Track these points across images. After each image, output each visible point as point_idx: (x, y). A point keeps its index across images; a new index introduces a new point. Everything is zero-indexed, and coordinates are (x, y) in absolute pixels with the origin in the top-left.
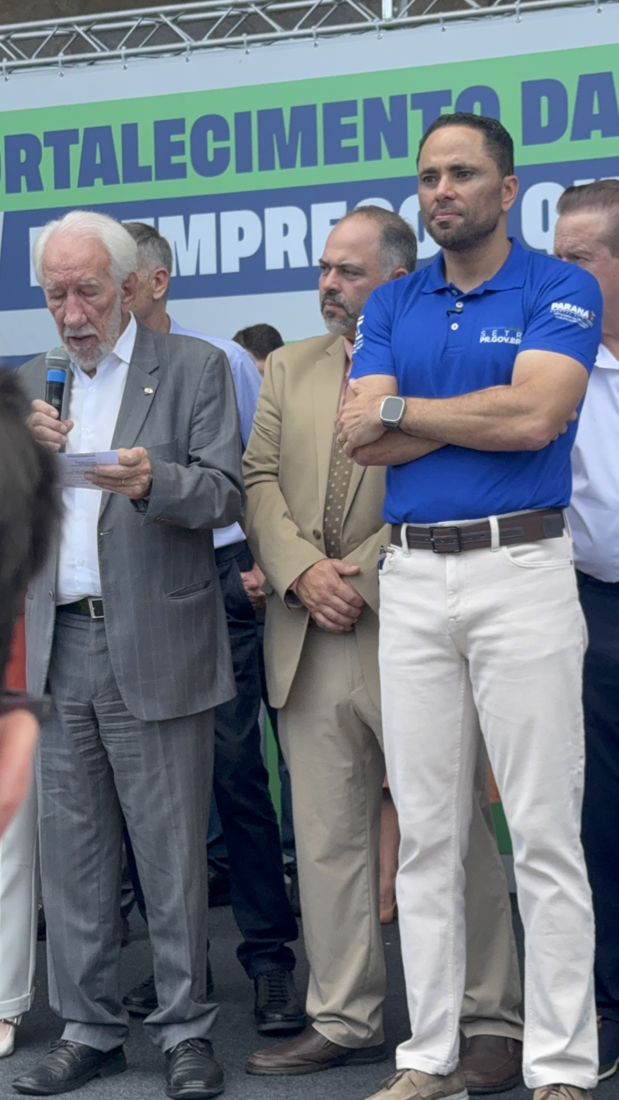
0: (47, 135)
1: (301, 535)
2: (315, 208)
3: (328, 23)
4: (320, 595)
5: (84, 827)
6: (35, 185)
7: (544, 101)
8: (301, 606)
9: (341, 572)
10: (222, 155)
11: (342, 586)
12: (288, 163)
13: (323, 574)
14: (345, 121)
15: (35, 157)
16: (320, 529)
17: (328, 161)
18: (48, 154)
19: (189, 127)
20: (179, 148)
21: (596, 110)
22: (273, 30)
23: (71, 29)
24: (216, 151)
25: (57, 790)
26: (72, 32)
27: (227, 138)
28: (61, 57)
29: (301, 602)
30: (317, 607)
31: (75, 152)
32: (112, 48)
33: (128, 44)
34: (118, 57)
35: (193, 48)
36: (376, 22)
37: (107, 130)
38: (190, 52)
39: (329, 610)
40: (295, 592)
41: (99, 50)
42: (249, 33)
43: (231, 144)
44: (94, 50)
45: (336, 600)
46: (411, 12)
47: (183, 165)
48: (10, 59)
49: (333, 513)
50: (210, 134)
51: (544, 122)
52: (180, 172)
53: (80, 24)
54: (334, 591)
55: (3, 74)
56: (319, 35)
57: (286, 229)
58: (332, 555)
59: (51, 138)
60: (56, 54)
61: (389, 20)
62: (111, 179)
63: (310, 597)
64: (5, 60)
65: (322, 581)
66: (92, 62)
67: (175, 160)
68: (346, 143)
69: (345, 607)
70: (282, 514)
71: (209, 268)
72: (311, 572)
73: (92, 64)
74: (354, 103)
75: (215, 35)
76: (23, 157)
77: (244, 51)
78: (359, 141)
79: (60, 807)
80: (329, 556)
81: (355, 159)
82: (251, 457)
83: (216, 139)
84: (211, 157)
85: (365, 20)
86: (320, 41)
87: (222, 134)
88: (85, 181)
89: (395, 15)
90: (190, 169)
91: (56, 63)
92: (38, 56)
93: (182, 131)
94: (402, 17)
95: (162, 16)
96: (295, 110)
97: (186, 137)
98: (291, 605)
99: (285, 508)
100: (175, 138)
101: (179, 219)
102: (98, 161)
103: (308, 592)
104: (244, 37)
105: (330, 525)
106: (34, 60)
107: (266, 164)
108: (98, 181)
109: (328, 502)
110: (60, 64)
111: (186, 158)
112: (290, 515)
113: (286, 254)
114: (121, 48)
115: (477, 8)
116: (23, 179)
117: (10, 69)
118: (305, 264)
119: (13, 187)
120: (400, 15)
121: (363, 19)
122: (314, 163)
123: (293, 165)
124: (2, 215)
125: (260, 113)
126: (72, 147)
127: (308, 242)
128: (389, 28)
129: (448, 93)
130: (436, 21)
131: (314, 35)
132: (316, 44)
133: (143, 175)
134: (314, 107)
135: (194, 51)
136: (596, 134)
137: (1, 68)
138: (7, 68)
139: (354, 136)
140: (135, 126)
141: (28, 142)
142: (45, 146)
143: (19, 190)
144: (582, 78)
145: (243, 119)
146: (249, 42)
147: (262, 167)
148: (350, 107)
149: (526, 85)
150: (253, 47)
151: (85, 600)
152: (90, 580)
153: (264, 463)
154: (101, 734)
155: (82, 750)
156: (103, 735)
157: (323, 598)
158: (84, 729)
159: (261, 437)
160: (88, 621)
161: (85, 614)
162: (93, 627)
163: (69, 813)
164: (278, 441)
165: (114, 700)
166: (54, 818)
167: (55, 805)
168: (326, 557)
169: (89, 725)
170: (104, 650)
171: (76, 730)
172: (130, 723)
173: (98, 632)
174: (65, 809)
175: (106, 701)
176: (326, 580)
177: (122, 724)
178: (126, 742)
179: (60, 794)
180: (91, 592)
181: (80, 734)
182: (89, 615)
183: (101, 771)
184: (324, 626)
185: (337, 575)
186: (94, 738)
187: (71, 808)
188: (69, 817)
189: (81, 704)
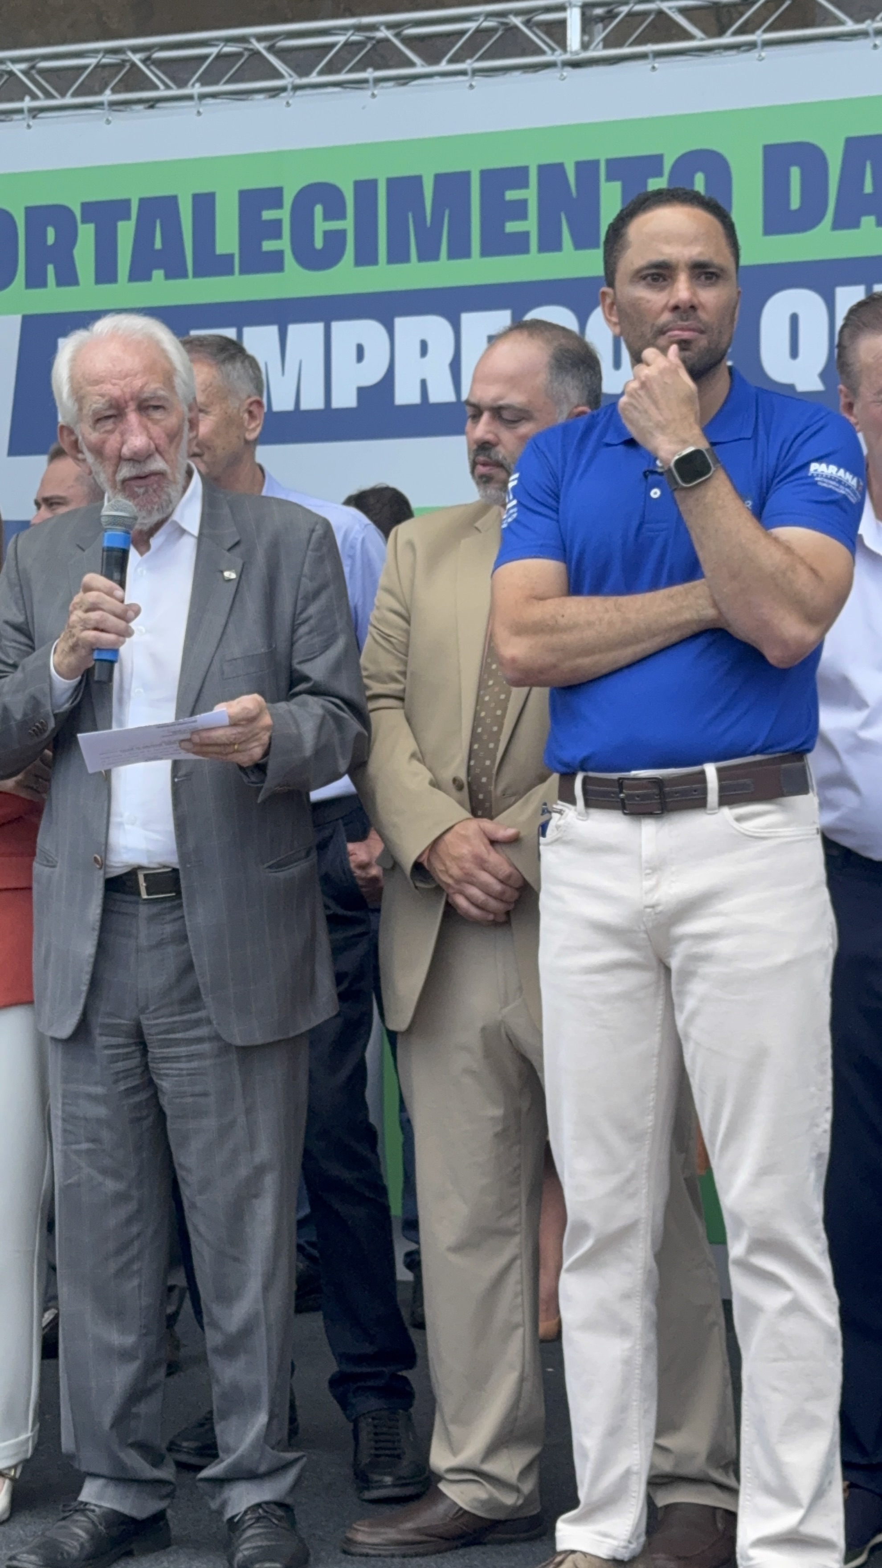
0: (85, 206)
1: (435, 784)
2: (467, 319)
3: (489, 55)
4: (461, 869)
6: (67, 277)
7: (795, 173)
8: (434, 886)
9: (492, 838)
10: (335, 240)
11: (494, 858)
12: (428, 253)
13: (465, 838)
14: (511, 195)
15: (68, 238)
16: (463, 776)
17: (487, 251)
18: (86, 234)
19: (288, 199)
20: (274, 230)
21: (868, 188)
22: (412, 64)
23: (122, 57)
24: (327, 234)
25: (84, 1146)
26: (124, 61)
27: (342, 216)
28: (108, 96)
29: (433, 880)
30: (457, 887)
31: (126, 231)
32: (182, 84)
33: (204, 80)
34: (190, 97)
35: (296, 88)
36: (558, 56)
37: (172, 201)
38: (291, 93)
39: (474, 892)
40: (426, 864)
41: (161, 86)
42: (377, 68)
43: (348, 224)
44: (155, 88)
45: (485, 877)
46: (608, 43)
47: (280, 254)
48: (34, 97)
49: (481, 754)
50: (319, 210)
51: (795, 202)
52: (274, 263)
53: (135, 50)
54: (482, 863)
55: (24, 119)
56: (476, 72)
57: (424, 348)
58: (480, 813)
59: (92, 211)
60: (101, 92)
61: (577, 53)
62: (176, 272)
63: (447, 872)
64: (27, 98)
65: (465, 850)
66: (152, 104)
67: (268, 245)
68: (512, 227)
69: (497, 887)
70: (408, 754)
71: (313, 401)
72: (448, 837)
73: (152, 107)
74: (525, 170)
75: (330, 69)
76: (51, 238)
77: (369, 93)
78: (530, 225)
79: (87, 1170)
80: (474, 813)
81: (525, 250)
82: (366, 674)
83: (327, 217)
84: (319, 243)
85: (543, 53)
86: (478, 81)
87: (335, 211)
88: (139, 273)
89: (585, 46)
90: (289, 259)
91: (101, 104)
92: (76, 94)
93: (279, 205)
94: (595, 49)
95: (253, 41)
96: (440, 179)
97: (284, 214)
98: (419, 884)
99: (412, 746)
100: (268, 215)
101: (273, 330)
102: (158, 245)
103: (445, 865)
104: (369, 74)
105: (478, 771)
106: (68, 100)
107: (398, 255)
108: (158, 274)
109: (475, 737)
110: (106, 106)
111: (284, 244)
112: (419, 756)
113: (424, 383)
114: (193, 85)
115: (702, 39)
116: (50, 268)
117: (34, 112)
118: (451, 397)
119: (35, 280)
120: (592, 47)
121: (540, 52)
122: (466, 254)
123: (435, 257)
124: (17, 319)
125: (391, 182)
126: (121, 225)
127: (455, 366)
128: (576, 64)
129: (658, 159)
130: (643, 56)
131: (470, 72)
132: (471, 85)
133: (222, 266)
134: (468, 175)
135: (298, 92)
136: (868, 221)
137: (21, 111)
138: (30, 110)
139: (524, 217)
140: (212, 196)
141: (58, 215)
142: (82, 222)
143: (44, 284)
144: (850, 142)
145: (365, 189)
146: (377, 81)
147: (391, 260)
148: (517, 176)
149: (769, 150)
150: (381, 88)
151: (133, 873)
152: (142, 845)
153: (384, 682)
154: (151, 1065)
155: (122, 1088)
156: (155, 1065)
157: (466, 874)
158: (126, 1057)
159: (381, 645)
160: (137, 903)
161: (132, 894)
162: (144, 911)
163: (100, 1178)
164: (404, 651)
165: (172, 1015)
166: (78, 1185)
167: (80, 1168)
168: (469, 815)
169: (133, 1052)
170: (160, 944)
171: (114, 1059)
172: (195, 1048)
173: (151, 919)
174: (94, 1173)
175: (162, 1017)
176: (470, 848)
177: (183, 1050)
178: (189, 1075)
179: (89, 1152)
180: (144, 862)
181: (120, 1064)
182: (139, 894)
183: (145, 1118)
184: (467, 913)
185: (487, 842)
186: (139, 1071)
187: (104, 1171)
188: (100, 1184)
189: (123, 1022)
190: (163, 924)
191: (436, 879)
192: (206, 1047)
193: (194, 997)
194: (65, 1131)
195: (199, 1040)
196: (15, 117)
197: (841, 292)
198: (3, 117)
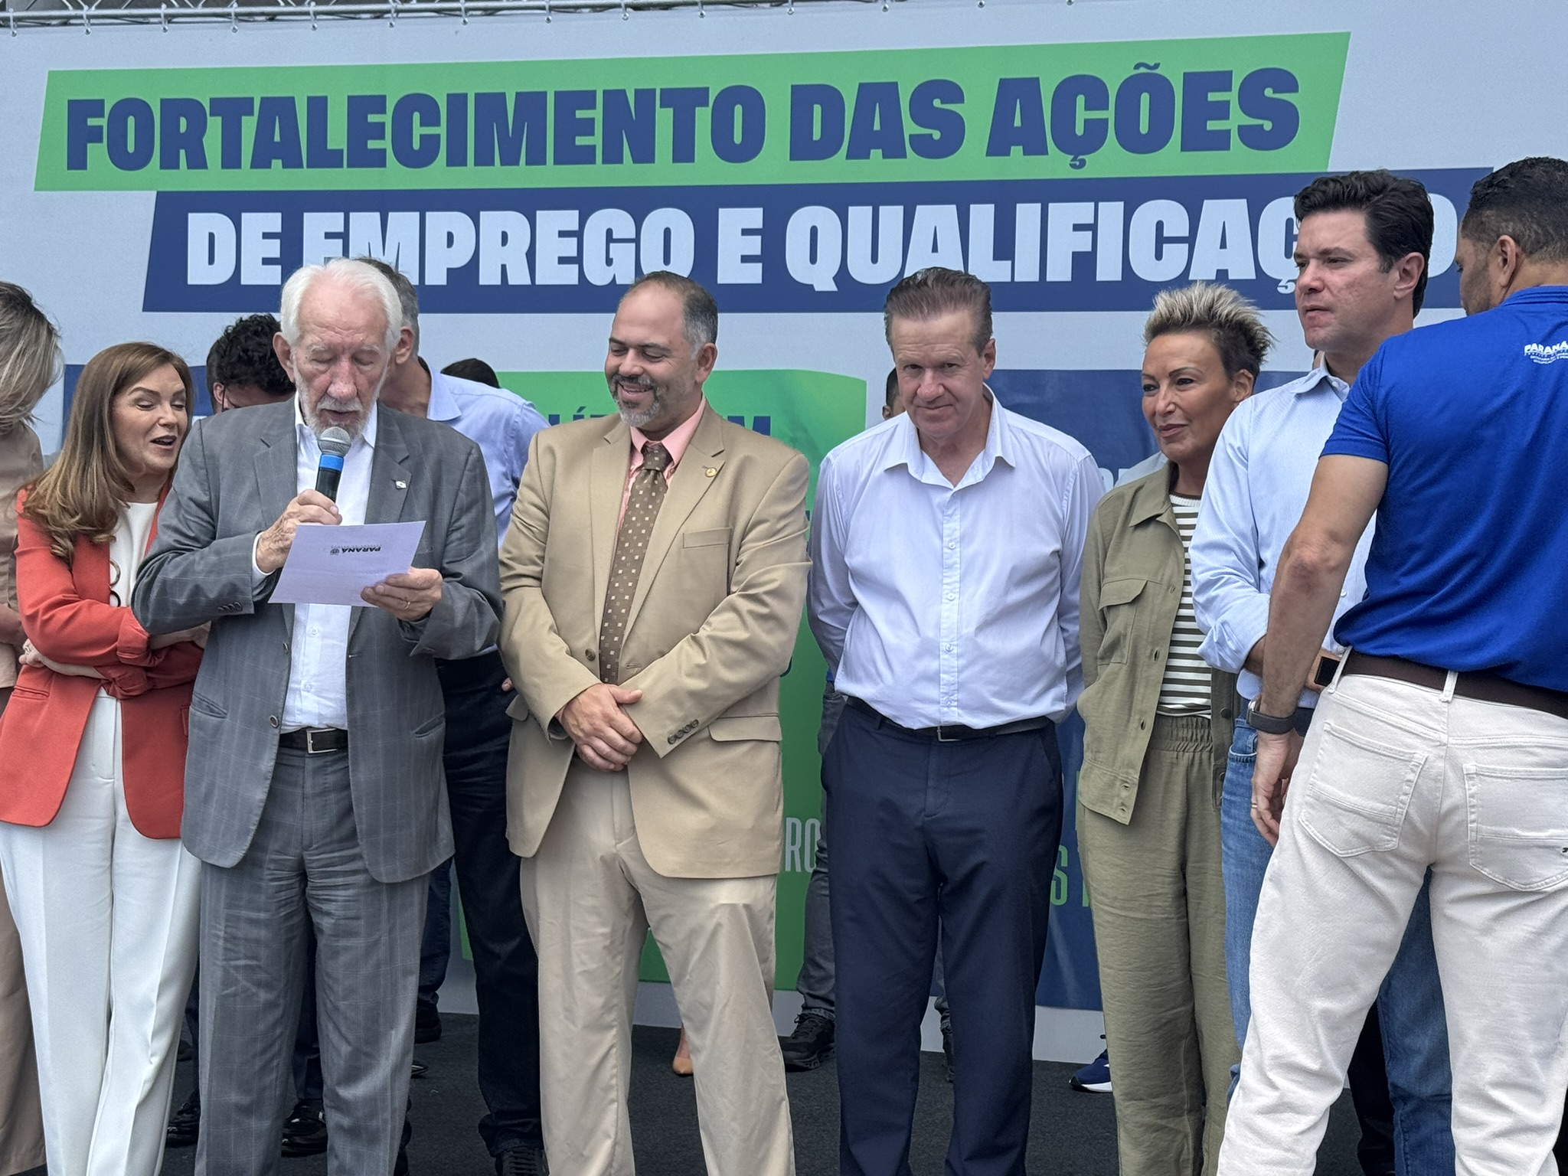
0: (213, 101)
1: (572, 653)
2: (541, 216)
4: (591, 725)
5: (271, 1006)
6: (198, 161)
7: (817, 110)
8: (564, 738)
9: (619, 701)
10: (430, 142)
11: (620, 717)
12: (509, 159)
13: (597, 700)
14: (580, 114)
15: (199, 127)
16: (595, 649)
17: (558, 161)
18: (214, 126)
19: (390, 107)
20: (378, 131)
21: (877, 126)
24: (423, 138)
27: (436, 123)
28: (234, 8)
29: (566, 732)
30: (586, 739)
31: (249, 126)
32: (299, 2)
33: (319, 1)
34: (307, 13)
35: (398, 12)
37: (289, 102)
38: (395, 15)
39: (601, 745)
40: (559, 719)
41: (282, 3)
43: (441, 130)
44: (275, 4)
45: (612, 733)
47: (383, 152)
48: (170, 6)
49: (611, 631)
50: (416, 116)
51: (817, 135)
52: (377, 160)
54: (611, 722)
55: (160, 23)
56: (552, 8)
57: (505, 238)
58: (606, 680)
59: (220, 106)
60: (226, 4)
62: (292, 161)
63: (578, 726)
64: (164, 6)
65: (596, 709)
66: (272, 17)
68: (580, 141)
69: (621, 742)
70: (548, 627)
72: (581, 698)
73: (272, 20)
74: (593, 93)
76: (183, 127)
77: (461, 20)
78: (596, 140)
79: (243, 983)
80: (602, 680)
81: (593, 161)
82: (509, 556)
83: (422, 124)
84: (416, 145)
86: (554, 16)
87: (431, 119)
88: (261, 161)
90: (390, 157)
91: (228, 15)
93: (383, 111)
96: (520, 97)
97: (387, 119)
98: (552, 736)
99: (551, 621)
100: (373, 118)
101: (376, 216)
102: (277, 138)
103: (577, 720)
104: (462, 4)
105: (607, 645)
106: (200, 10)
107: (484, 159)
109: (606, 617)
110: (233, 16)
111: (386, 144)
112: (558, 630)
113: (504, 267)
114: (309, 4)
116: (182, 153)
117: (169, 18)
118: (527, 281)
119: (169, 162)
122: (542, 161)
123: (516, 162)
124: (153, 195)
125: (478, 96)
126: (245, 119)
127: (531, 255)
128: (636, 8)
129: (704, 92)
130: (694, 4)
131: (547, 8)
132: (548, 19)
133: (333, 160)
134: (544, 95)
135: (400, 15)
136: (876, 154)
137: (158, 16)
138: (166, 16)
139: (591, 133)
140: (324, 99)
141: (190, 108)
142: (211, 115)
143: (176, 166)
144: (863, 87)
145: (457, 102)
146: (467, 10)
147: (478, 162)
148: (586, 99)
149: (795, 89)
150: (472, 15)
151: (303, 731)
152: (316, 709)
153: (525, 565)
154: (310, 892)
155: (284, 913)
156: (314, 893)
157: (595, 729)
158: (289, 887)
159: (523, 533)
160: (304, 756)
161: (300, 749)
162: (310, 764)
163: (255, 990)
164: (544, 539)
165: (333, 851)
167: (237, 980)
168: (600, 681)
169: (294, 882)
170: (324, 792)
171: (279, 889)
172: (350, 879)
173: (317, 771)
174: (250, 985)
175: (323, 853)
176: (601, 708)
177: (340, 880)
178: (345, 901)
179: (246, 967)
180: (315, 724)
181: (283, 893)
182: (306, 749)
183: (296, 937)
184: (592, 762)
185: (614, 704)
186: (296, 898)
187: (258, 984)
188: (255, 995)
189: (288, 858)
190: (326, 775)
191: (569, 732)
192: (360, 878)
193: (352, 836)
194: (226, 949)
195: (354, 872)
196: (152, 20)
197: (852, 210)
198: (141, 20)
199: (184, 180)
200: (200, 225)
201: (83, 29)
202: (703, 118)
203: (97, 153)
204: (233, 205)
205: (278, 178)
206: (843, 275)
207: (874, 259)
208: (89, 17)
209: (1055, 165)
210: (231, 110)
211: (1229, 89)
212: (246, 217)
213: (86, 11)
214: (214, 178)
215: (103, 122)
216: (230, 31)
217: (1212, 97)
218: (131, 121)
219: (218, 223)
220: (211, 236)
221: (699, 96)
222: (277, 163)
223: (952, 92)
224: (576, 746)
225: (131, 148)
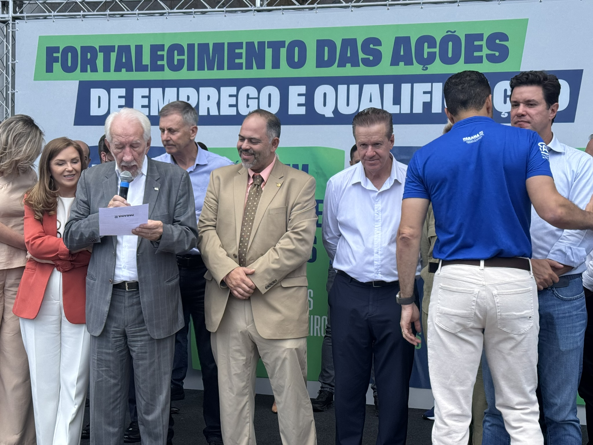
0: (100, 47)
1: (228, 255)
2: (222, 89)
3: (230, 6)
4: (236, 282)
5: (115, 385)
6: (94, 69)
7: (326, 49)
8: (226, 287)
9: (247, 273)
10: (181, 63)
11: (247, 280)
12: (211, 68)
13: (238, 273)
14: (237, 51)
15: (95, 57)
16: (237, 253)
17: (229, 68)
18: (101, 56)
19: (166, 49)
20: (162, 58)
21: (349, 55)
22: (206, 8)
24: (178, 60)
25: (104, 369)
27: (183, 55)
28: (108, 12)
29: (226, 285)
30: (234, 288)
31: (113, 56)
32: (132, 10)
33: (140, 9)
34: (135, 14)
37: (129, 47)
38: (168, 14)
39: (240, 290)
40: (224, 280)
41: (126, 10)
42: (195, 8)
43: (185, 57)
44: (123, 10)
45: (244, 286)
46: (268, 5)
47: (163, 65)
48: (84, 11)
49: (243, 247)
50: (176, 52)
51: (326, 58)
52: (161, 68)
54: (243, 281)
55: (81, 18)
56: (227, 11)
57: (209, 98)
58: (242, 265)
59: (103, 49)
60: (105, 10)
61: (259, 7)
62: (129, 69)
63: (231, 283)
64: (82, 11)
65: (238, 277)
66: (122, 15)
68: (237, 61)
69: (248, 289)
70: (219, 245)
72: (233, 272)
74: (242, 43)
75: (180, 8)
76: (89, 57)
77: (193, 16)
78: (243, 61)
79: (105, 376)
81: (242, 68)
82: (203, 218)
83: (178, 55)
84: (176, 63)
85: (248, 6)
86: (228, 15)
87: (181, 52)
88: (118, 69)
89: (261, 5)
90: (166, 67)
91: (106, 15)
92: (97, 11)
93: (163, 50)
94: (265, 7)
96: (215, 45)
97: (165, 53)
99: (220, 243)
100: (159, 53)
101: (160, 90)
102: (124, 61)
103: (231, 281)
104: (193, 10)
105: (242, 252)
106: (95, 13)
107: (201, 68)
109: (241, 241)
110: (108, 15)
111: (165, 62)
112: (223, 246)
113: (208, 109)
114: (136, 10)
115: (298, 5)
116: (89, 66)
117: (84, 16)
118: (217, 114)
119: (84, 70)
120: (264, 6)
121: (247, 6)
122: (223, 69)
123: (213, 69)
124: (78, 82)
125: (199, 44)
126: (112, 54)
127: (218, 104)
128: (259, 11)
129: (284, 42)
130: (280, 9)
131: (225, 11)
132: (225, 16)
133: (144, 69)
134: (223, 44)
135: (170, 14)
136: (348, 65)
137: (80, 15)
138: (83, 15)
139: (241, 58)
140: (141, 46)
141: (91, 49)
142: (99, 52)
143: (86, 71)
144: (343, 40)
145: (191, 47)
146: (195, 12)
147: (199, 69)
148: (239, 45)
149: (318, 41)
150: (196, 14)
151: (124, 282)
152: (128, 275)
153: (210, 221)
154: (128, 343)
155: (118, 351)
156: (130, 343)
157: (238, 284)
158: (120, 340)
159: (209, 209)
160: (125, 292)
161: (123, 289)
162: (127, 295)
163: (109, 379)
164: (216, 211)
165: (136, 328)
166: (102, 381)
167: (102, 375)
168: (239, 266)
169: (122, 339)
170: (132, 305)
171: (116, 341)
172: (142, 338)
173: (130, 297)
174: (107, 377)
175: (132, 328)
176: (240, 276)
177: (139, 339)
178: (141, 346)
179: (105, 370)
180: (128, 280)
181: (118, 343)
182: (125, 289)
183: (124, 359)
184: (237, 296)
185: (245, 274)
186: (123, 345)
187: (110, 377)
188: (109, 381)
189: (119, 330)
190: (133, 299)
191: (228, 285)
192: (147, 337)
193: (143, 322)
194: (98, 364)
195: (144, 335)
196: (78, 17)
197: (340, 87)
198: (73, 17)
199: (89, 76)
200: (95, 93)
201: (52, 20)
202: (283, 52)
203: (57, 66)
204: (108, 86)
205: (124, 75)
206: (336, 111)
207: (348, 105)
208: (54, 16)
209: (416, 69)
210: (107, 50)
211: (482, 40)
212: (112, 90)
213: (53, 13)
214: (100, 76)
215: (59, 55)
216: (106, 21)
217: (476, 43)
218: (70, 54)
219: (101, 92)
220: (99, 98)
221: (282, 44)
222: (124, 70)
223: (377, 42)
224: (231, 290)
225: (69, 65)
